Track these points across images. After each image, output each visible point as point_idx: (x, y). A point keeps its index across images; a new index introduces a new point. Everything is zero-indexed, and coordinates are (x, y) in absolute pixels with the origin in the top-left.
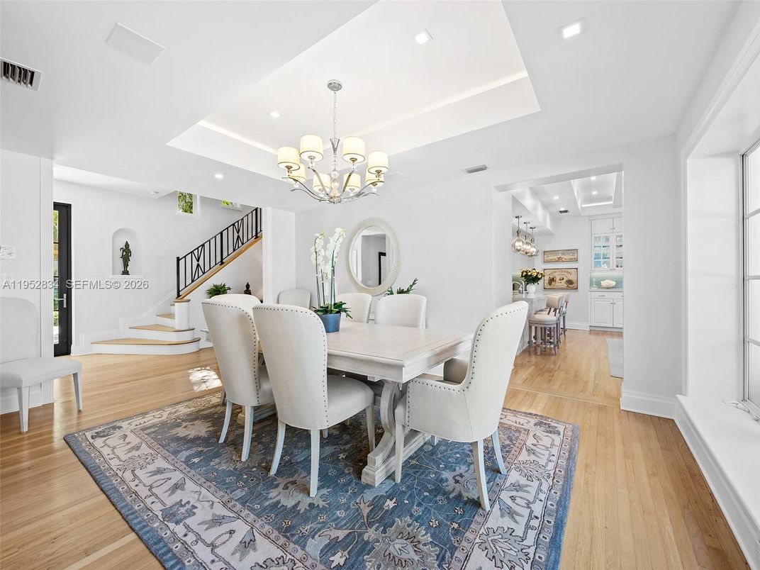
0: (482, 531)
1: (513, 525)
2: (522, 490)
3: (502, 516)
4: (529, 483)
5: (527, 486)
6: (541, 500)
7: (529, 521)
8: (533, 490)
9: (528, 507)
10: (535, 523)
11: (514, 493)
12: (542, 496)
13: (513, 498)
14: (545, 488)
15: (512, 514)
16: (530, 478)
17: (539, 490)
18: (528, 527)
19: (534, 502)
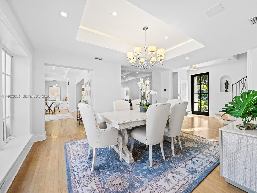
0: (84, 156)
1: (79, 161)
2: (83, 170)
3: (83, 161)
4: (83, 174)
5: (83, 172)
6: (76, 171)
7: (76, 164)
8: (80, 172)
9: (78, 167)
10: (74, 165)
11: (84, 167)
12: (76, 173)
13: (84, 166)
14: (77, 177)
15: (81, 162)
16: (84, 176)
17: (78, 175)
18: (76, 163)
19: (77, 169)
